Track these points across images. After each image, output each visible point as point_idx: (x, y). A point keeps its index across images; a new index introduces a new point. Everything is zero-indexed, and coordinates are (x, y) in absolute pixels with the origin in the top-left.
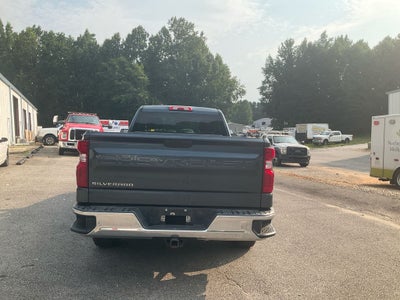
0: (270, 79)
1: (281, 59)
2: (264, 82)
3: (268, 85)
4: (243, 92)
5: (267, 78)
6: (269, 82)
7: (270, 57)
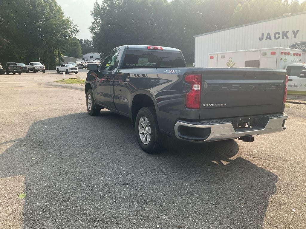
0: (98, 21)
1: (106, 5)
2: (93, 23)
3: (96, 26)
4: (77, 31)
5: (96, 20)
6: (97, 23)
7: (97, 3)
